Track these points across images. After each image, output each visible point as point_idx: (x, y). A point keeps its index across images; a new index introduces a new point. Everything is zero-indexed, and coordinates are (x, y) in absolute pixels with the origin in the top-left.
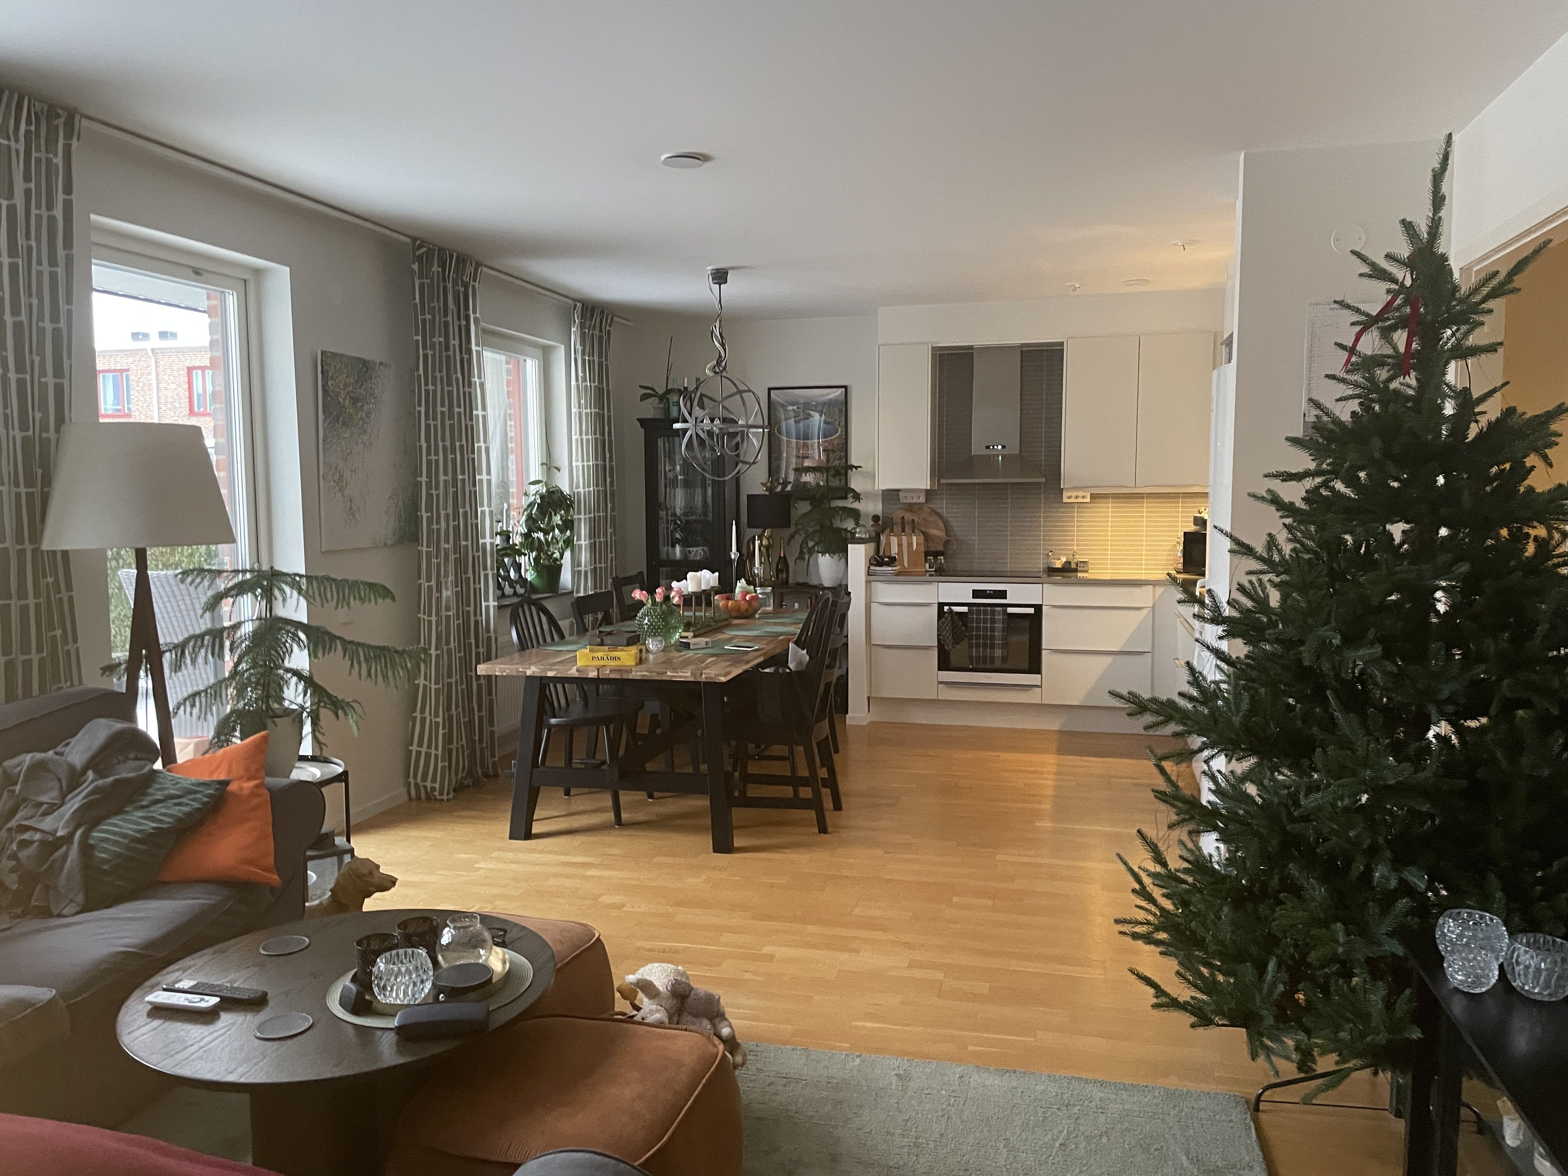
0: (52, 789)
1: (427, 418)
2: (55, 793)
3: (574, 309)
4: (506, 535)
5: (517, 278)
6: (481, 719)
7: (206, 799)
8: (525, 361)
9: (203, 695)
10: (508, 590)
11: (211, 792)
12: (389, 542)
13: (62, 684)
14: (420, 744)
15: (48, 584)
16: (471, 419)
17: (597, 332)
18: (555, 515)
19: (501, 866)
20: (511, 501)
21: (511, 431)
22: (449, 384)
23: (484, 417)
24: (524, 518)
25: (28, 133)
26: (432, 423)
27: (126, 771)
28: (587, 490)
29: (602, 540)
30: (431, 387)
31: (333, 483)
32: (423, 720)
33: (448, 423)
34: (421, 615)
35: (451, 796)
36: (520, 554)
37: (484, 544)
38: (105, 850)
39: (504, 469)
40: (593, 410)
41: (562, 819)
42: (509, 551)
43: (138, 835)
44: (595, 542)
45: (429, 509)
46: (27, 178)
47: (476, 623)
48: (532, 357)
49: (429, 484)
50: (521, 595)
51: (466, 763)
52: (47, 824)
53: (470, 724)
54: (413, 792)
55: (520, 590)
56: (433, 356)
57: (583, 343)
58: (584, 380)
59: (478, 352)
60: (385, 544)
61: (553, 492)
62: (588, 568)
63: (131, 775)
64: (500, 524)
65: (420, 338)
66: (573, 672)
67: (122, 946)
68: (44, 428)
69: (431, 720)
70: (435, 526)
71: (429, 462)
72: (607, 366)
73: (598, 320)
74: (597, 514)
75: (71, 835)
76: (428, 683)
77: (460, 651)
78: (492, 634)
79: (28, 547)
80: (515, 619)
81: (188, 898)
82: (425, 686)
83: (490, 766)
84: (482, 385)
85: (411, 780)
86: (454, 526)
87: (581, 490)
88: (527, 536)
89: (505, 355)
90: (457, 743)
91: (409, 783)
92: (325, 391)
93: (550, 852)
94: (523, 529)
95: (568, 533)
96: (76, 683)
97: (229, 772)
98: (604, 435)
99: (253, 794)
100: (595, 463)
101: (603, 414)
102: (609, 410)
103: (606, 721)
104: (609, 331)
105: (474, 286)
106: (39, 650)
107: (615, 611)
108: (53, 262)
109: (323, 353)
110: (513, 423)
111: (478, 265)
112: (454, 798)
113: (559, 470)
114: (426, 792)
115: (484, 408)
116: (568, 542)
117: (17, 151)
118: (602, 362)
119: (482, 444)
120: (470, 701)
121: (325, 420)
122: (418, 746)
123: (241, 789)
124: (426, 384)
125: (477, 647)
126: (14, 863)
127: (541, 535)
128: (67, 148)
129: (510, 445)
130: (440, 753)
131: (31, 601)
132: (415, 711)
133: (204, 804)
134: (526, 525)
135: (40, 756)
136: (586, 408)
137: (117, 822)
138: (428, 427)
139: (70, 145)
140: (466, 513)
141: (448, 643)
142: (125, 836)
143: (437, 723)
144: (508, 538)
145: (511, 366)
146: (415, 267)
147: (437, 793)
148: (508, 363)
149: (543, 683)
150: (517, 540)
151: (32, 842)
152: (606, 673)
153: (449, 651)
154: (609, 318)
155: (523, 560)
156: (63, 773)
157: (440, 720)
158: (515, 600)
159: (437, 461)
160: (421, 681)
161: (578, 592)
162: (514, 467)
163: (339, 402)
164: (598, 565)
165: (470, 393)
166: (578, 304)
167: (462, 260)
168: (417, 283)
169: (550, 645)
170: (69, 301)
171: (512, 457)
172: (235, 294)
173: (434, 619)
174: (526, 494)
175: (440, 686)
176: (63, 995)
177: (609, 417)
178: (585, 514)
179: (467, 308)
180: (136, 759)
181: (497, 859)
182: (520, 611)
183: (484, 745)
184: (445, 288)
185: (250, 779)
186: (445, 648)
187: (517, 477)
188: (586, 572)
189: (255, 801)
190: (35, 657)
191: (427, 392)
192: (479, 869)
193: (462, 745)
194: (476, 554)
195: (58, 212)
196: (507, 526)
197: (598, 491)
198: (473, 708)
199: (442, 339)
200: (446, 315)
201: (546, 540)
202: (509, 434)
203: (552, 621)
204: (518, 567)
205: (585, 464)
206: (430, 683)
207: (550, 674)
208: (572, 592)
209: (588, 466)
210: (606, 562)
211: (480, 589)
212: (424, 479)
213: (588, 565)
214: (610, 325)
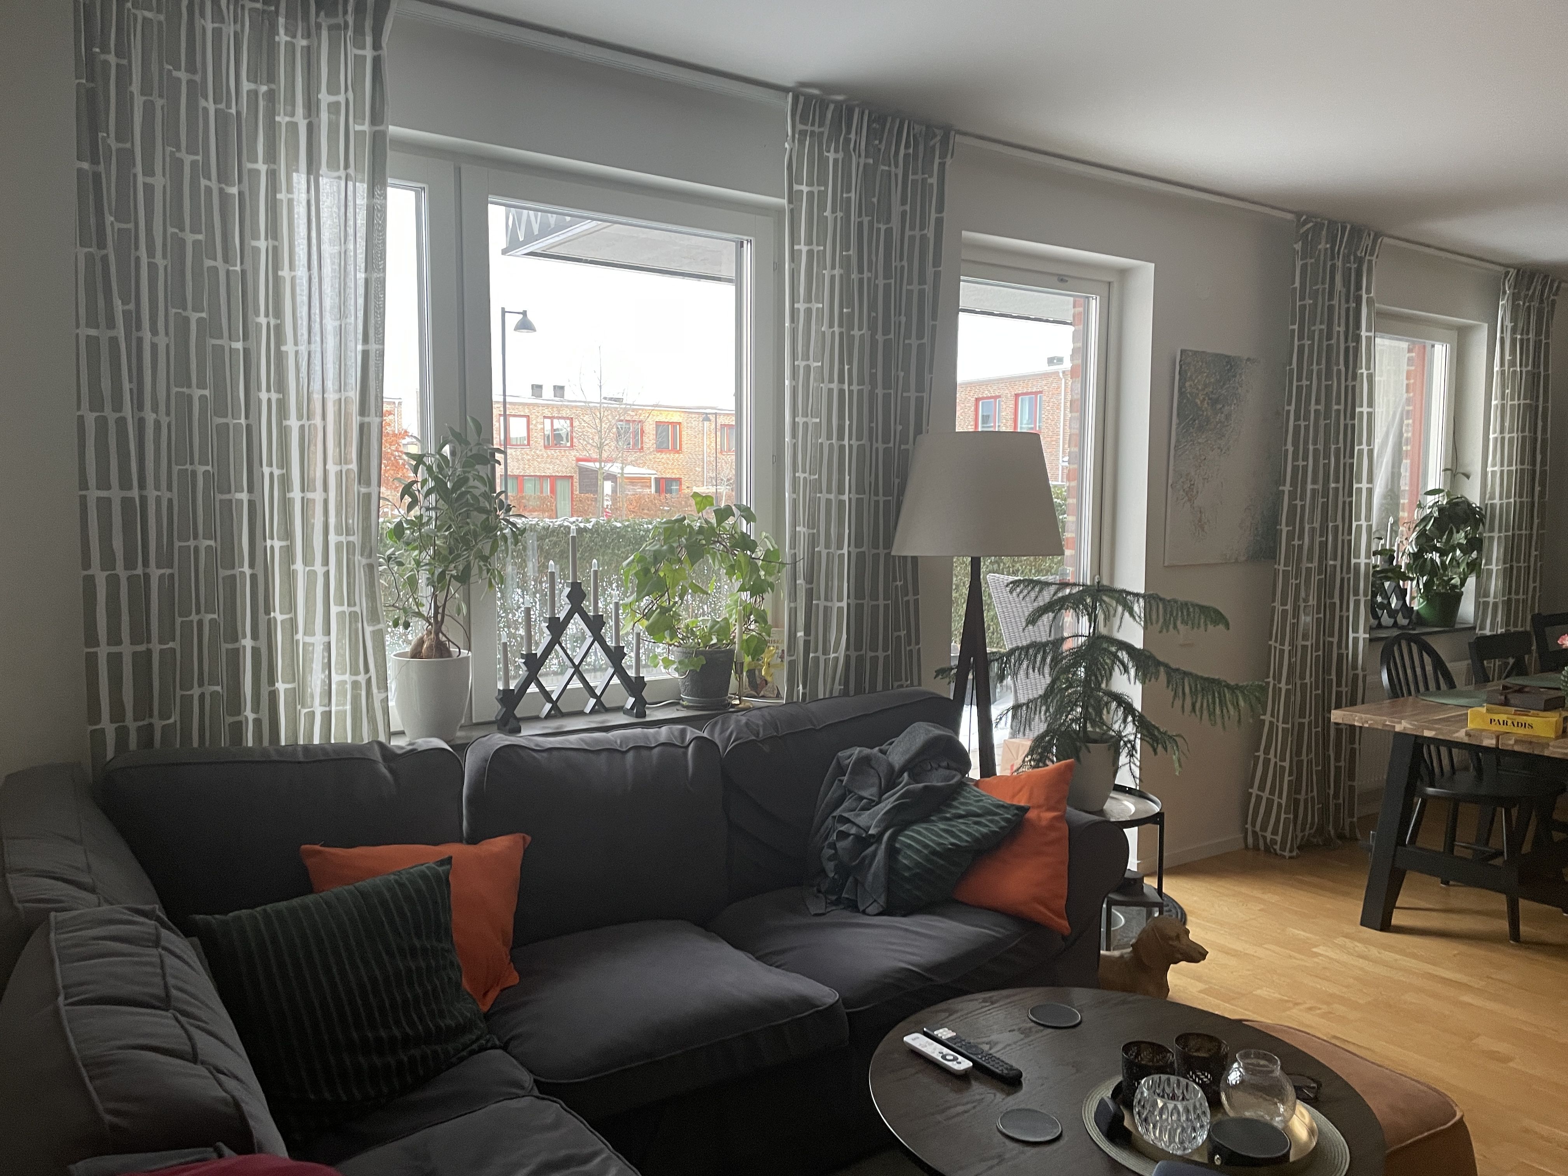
0: (872, 786)
1: (1297, 418)
2: (874, 790)
3: (1506, 277)
4: (1388, 555)
5: (1429, 246)
6: (1338, 769)
7: (1003, 823)
8: (1433, 346)
9: (1024, 708)
10: (1386, 620)
11: (1009, 816)
12: (1242, 558)
13: (903, 682)
14: (1262, 788)
15: (897, 586)
16: (1353, 417)
17: (1535, 304)
18: (1458, 532)
19: (1345, 958)
20: (1401, 514)
21: (1407, 432)
22: (1329, 377)
23: (1370, 415)
24: (1415, 535)
25: (906, 155)
26: (1303, 424)
27: (937, 780)
28: (1505, 501)
29: (1522, 564)
30: (1305, 383)
31: (1181, 492)
32: (1267, 762)
33: (1322, 423)
34: (1272, 643)
35: (1294, 854)
36: (1406, 578)
37: (1357, 566)
38: (909, 857)
39: (1395, 476)
40: (1522, 402)
41: (1434, 914)
42: (1390, 574)
43: (938, 849)
44: (1512, 567)
45: (1290, 521)
46: (904, 202)
47: (1340, 657)
48: (1442, 340)
49: (1293, 495)
50: (1403, 627)
51: (1316, 820)
52: (863, 819)
53: (1324, 775)
54: (1250, 840)
55: (1403, 621)
56: (1311, 347)
57: (1514, 319)
58: (1512, 363)
59: (1368, 339)
60: (1236, 561)
61: (1457, 504)
62: (1499, 600)
63: (939, 784)
64: (1382, 542)
65: (1296, 327)
66: (1460, 735)
67: (905, 962)
68: (904, 440)
69: (1276, 763)
70: (1296, 542)
71: (1295, 469)
72: (1547, 344)
73: (1539, 287)
74: (1517, 532)
75: (881, 834)
76: (1275, 720)
77: (1317, 688)
78: (1359, 671)
79: (882, 551)
80: (1387, 658)
81: (977, 926)
82: (1271, 723)
83: (1347, 828)
84: (1371, 378)
85: (1249, 826)
86: (1321, 542)
87: (1497, 501)
88: (1416, 556)
89: (1407, 341)
90: (1307, 794)
91: (1247, 829)
92: (1181, 393)
93: (1414, 956)
94: (1412, 548)
95: (1474, 555)
96: (916, 682)
97: (1030, 798)
98: (1535, 433)
99: (1051, 827)
100: (1519, 467)
101: (1537, 407)
102: (1546, 400)
103: (1507, 802)
104: (1554, 302)
105: (1370, 262)
106: (885, 649)
107: (1532, 659)
108: (922, 281)
109: (1182, 352)
110: (1410, 421)
111: (1377, 235)
112: (1298, 856)
113: (1468, 477)
114: (1265, 843)
115: (1371, 404)
116: (1474, 567)
117: (896, 175)
118: (1541, 341)
119: (1364, 447)
120: (1326, 747)
121: (1179, 424)
122: (1259, 789)
123: (1039, 818)
124: (1299, 379)
125: (1339, 684)
126: (833, 851)
127: (1436, 556)
128: (942, 165)
129: (1404, 448)
130: (1284, 802)
131: (881, 602)
132: (1258, 750)
133: (1001, 828)
134: (1417, 545)
135: (867, 751)
136: (1512, 399)
137: (921, 830)
138: (1297, 428)
139: (944, 163)
140: (1336, 528)
141: (1302, 677)
142: (926, 846)
143: (1283, 768)
144: (1392, 558)
145: (1413, 354)
146: (1298, 246)
147: (1277, 847)
148: (1410, 351)
149: (1418, 743)
150: (1403, 561)
151: (849, 835)
152: (1509, 744)
153: (1304, 686)
154: (1555, 285)
155: (1409, 585)
156: (883, 770)
157: (1287, 764)
158: (1395, 632)
159: (1305, 468)
160: (1267, 718)
161: (1482, 628)
162: (1408, 474)
163: (1196, 404)
164: (1513, 596)
165: (1354, 387)
166: (1511, 270)
167: (1357, 232)
168: (1299, 264)
169: (1431, 695)
170: (934, 317)
171: (1406, 462)
172: (1098, 298)
173: (1286, 648)
174: (1420, 506)
175: (1289, 726)
176: (845, 1001)
177: (1545, 409)
178: (1500, 531)
179: (1359, 287)
180: (948, 767)
181: (1342, 947)
182: (1396, 648)
183: (1341, 801)
184: (1333, 266)
185: (1049, 809)
186: (1299, 682)
187: (1411, 485)
188: (1495, 605)
189: (1053, 835)
190: (881, 654)
191: (1299, 388)
192: (1317, 955)
193: (1313, 798)
194: (1346, 577)
195: (930, 233)
196: (1392, 545)
197: (1521, 503)
198: (1329, 756)
199: (1324, 327)
200: (1331, 298)
201: (1443, 563)
202: (1405, 435)
203: (1439, 664)
204: (1402, 593)
205: (1506, 468)
206: (1278, 721)
207: (1427, 733)
208: (1474, 628)
209: (1510, 472)
210: (1526, 592)
211: (1348, 617)
212: (1287, 488)
213: (1500, 595)
214: (1556, 294)
